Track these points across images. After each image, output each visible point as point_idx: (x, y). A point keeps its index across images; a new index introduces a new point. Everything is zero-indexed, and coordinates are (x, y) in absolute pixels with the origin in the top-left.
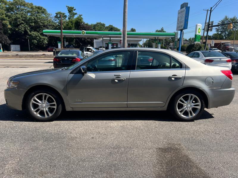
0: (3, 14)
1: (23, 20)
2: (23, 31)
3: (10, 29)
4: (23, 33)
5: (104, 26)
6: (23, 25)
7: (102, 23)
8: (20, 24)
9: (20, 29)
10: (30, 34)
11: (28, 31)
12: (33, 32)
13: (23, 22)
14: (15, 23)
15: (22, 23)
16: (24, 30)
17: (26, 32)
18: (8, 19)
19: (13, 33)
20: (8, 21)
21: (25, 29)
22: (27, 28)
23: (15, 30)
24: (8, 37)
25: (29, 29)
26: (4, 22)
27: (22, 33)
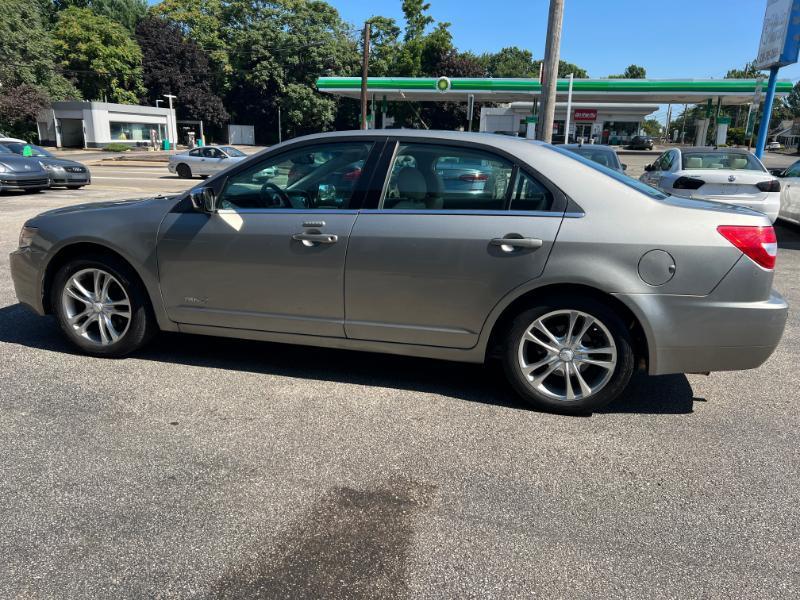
0: (212, 31)
1: (266, 48)
2: (265, 81)
3: (231, 78)
4: (265, 88)
5: (527, 61)
6: (265, 63)
7: (521, 49)
8: (259, 61)
9: (256, 77)
10: (285, 90)
11: (280, 81)
12: (292, 86)
13: (268, 54)
14: (245, 58)
15: (265, 58)
16: (267, 79)
17: (272, 84)
18: (225, 46)
19: (236, 89)
20: (225, 52)
21: (271, 76)
22: (276, 72)
23: (242, 81)
24: (223, 101)
25: (282, 75)
26: (215, 55)
27: (261, 87)
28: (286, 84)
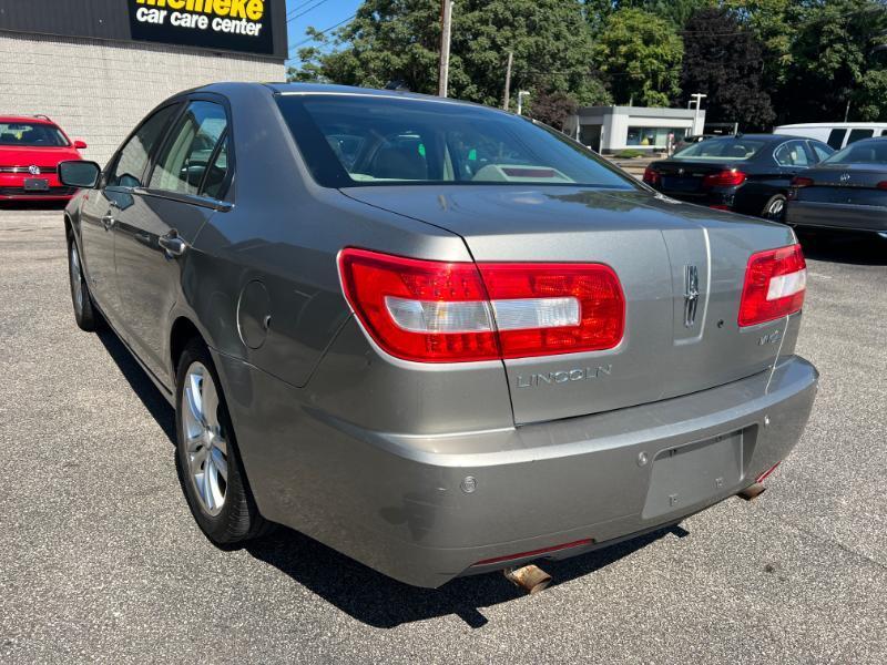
0: (776, 13)
1: (842, 27)
2: (833, 69)
3: (790, 68)
4: (832, 77)
6: (838, 46)
8: (831, 43)
9: (824, 65)
10: (860, 80)
11: (855, 68)
12: (873, 73)
13: (842, 33)
14: (811, 41)
15: (840, 39)
16: (837, 66)
17: (844, 74)
18: (789, 30)
19: (791, 82)
20: (786, 38)
21: (844, 62)
22: (851, 57)
23: (803, 71)
24: (773, 96)
25: (860, 59)
26: (772, 42)
27: (828, 75)
28: (863, 72)
